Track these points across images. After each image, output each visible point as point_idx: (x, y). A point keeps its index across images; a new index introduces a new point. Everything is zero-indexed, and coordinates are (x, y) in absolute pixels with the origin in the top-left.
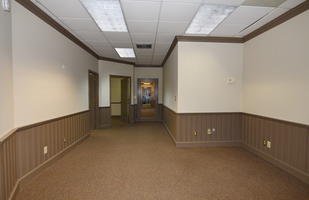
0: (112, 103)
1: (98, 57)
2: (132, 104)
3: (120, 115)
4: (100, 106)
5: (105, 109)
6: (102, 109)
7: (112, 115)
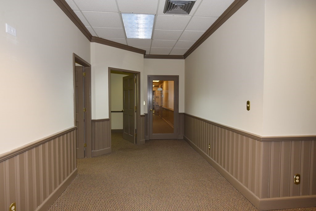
0: (112, 112)
1: (90, 37)
2: (142, 113)
3: (123, 129)
4: (93, 118)
5: (101, 123)
6: (96, 123)
7: (112, 129)
